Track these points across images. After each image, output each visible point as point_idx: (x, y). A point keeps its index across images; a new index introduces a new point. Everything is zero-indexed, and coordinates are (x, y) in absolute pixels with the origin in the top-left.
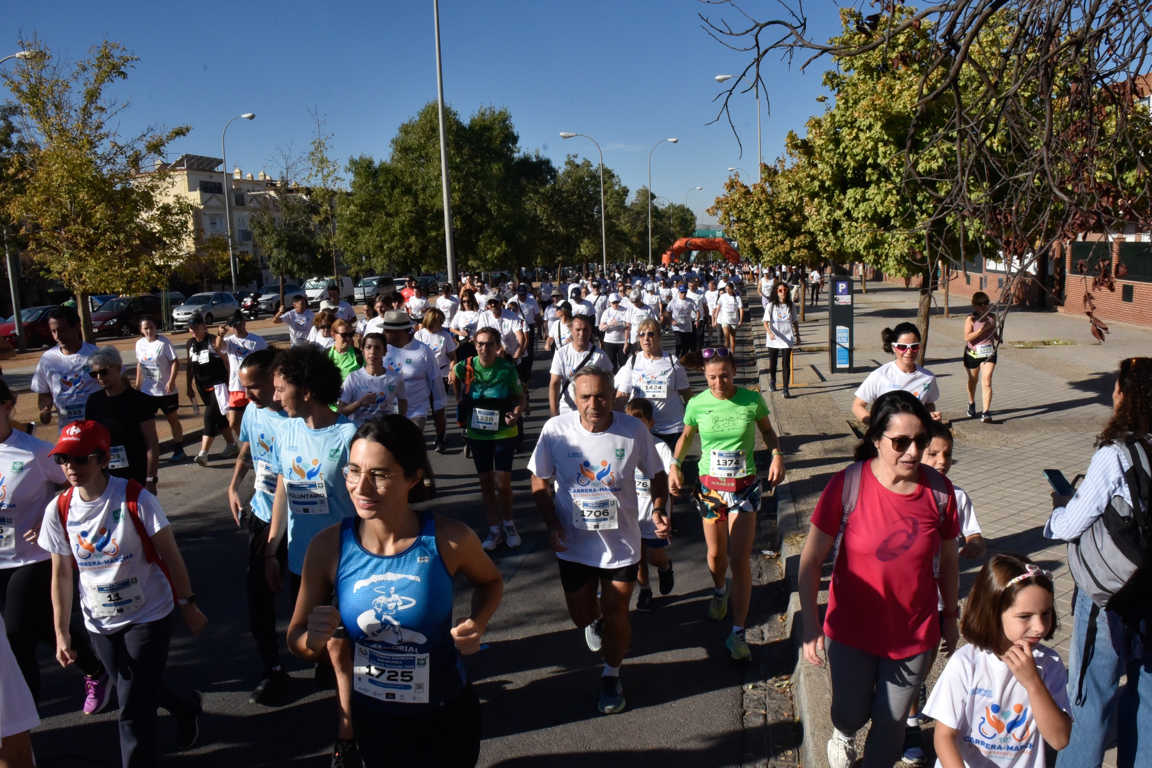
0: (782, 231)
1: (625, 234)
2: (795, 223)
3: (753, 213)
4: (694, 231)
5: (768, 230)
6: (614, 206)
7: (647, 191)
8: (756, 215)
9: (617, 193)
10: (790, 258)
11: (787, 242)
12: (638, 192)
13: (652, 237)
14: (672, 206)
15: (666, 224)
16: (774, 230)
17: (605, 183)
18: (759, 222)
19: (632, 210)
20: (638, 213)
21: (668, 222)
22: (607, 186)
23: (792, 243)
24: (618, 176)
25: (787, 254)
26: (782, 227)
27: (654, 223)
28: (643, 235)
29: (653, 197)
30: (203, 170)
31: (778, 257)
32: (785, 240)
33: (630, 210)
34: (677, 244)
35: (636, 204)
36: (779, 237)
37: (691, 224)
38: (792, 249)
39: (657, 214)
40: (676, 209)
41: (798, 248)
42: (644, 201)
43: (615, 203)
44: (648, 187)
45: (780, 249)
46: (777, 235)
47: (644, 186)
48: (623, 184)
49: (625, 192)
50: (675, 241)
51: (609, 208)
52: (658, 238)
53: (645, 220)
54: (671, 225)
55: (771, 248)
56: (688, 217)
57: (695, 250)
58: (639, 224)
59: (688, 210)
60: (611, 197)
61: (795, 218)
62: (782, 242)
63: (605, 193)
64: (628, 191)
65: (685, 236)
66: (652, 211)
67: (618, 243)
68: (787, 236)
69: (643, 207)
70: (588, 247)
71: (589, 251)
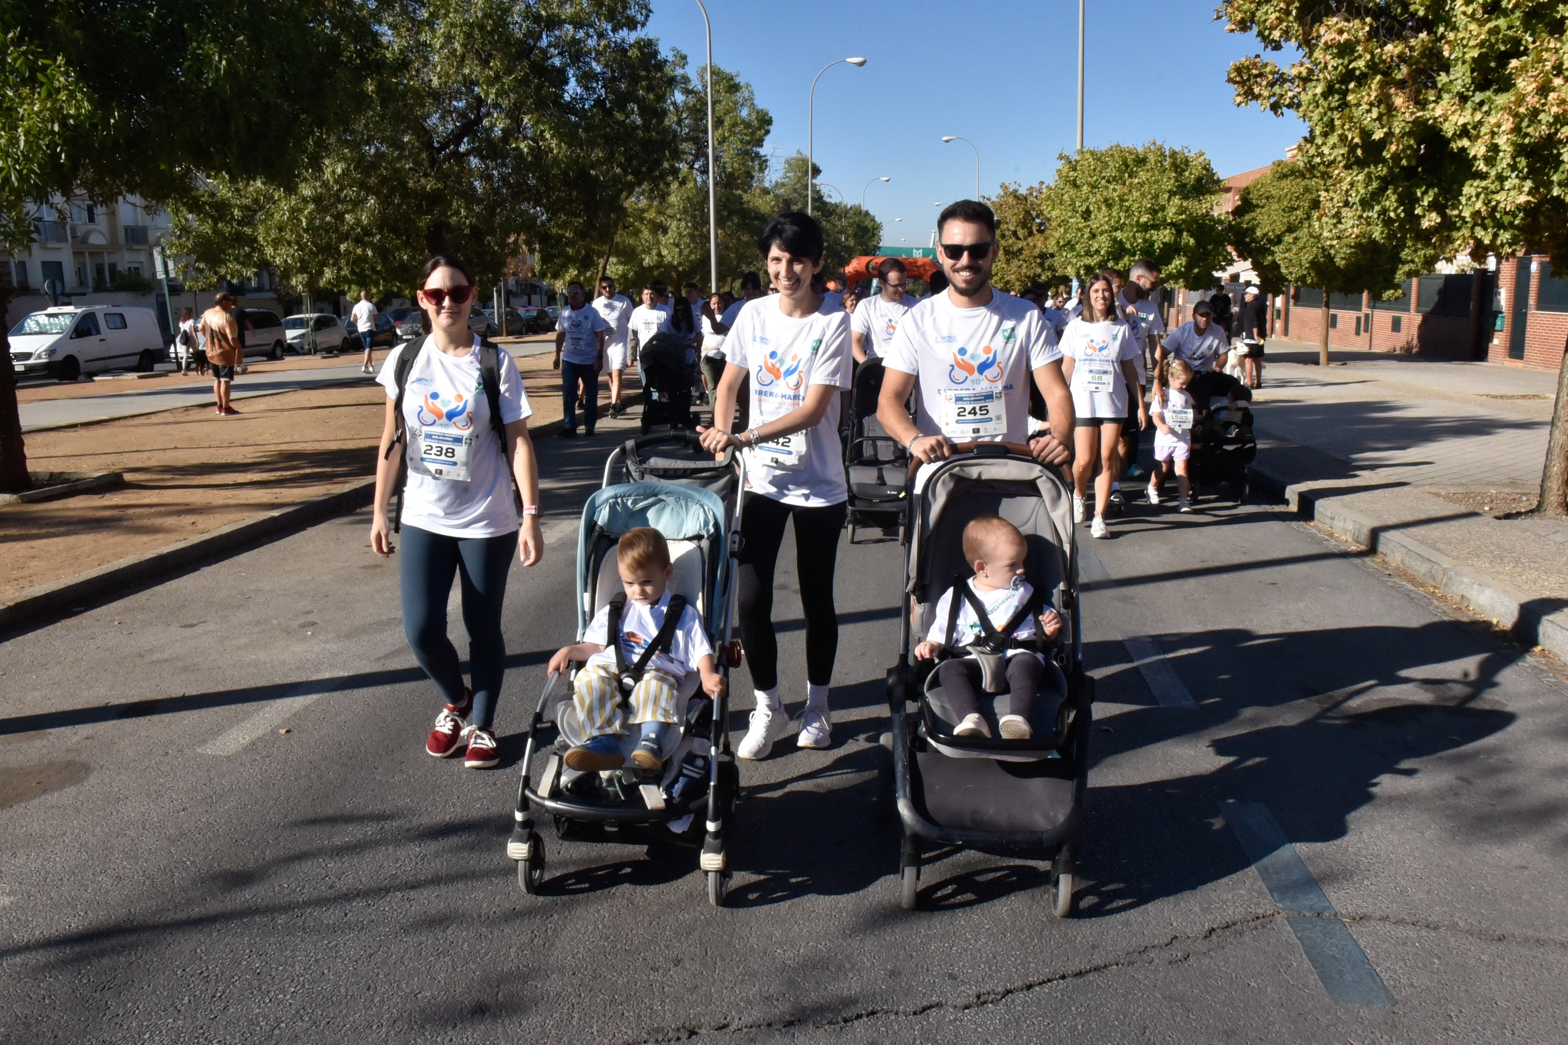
4: (878, 246)
6: (738, 154)
7: (805, 161)
9: (747, 125)
12: (788, 162)
15: (835, 226)
17: (716, 101)
19: (777, 195)
20: (788, 201)
21: (839, 224)
22: (720, 107)
24: (748, 85)
29: (816, 171)
33: (772, 194)
34: (851, 267)
35: (783, 185)
37: (873, 236)
39: (821, 205)
40: (850, 209)
42: (799, 180)
43: (739, 146)
47: (799, 152)
48: (759, 105)
49: (765, 122)
50: (849, 260)
51: (724, 160)
54: (843, 230)
56: (868, 223)
59: (867, 214)
60: (731, 132)
63: (718, 121)
64: (769, 122)
65: (866, 254)
66: (813, 199)
69: (795, 190)
70: (677, 245)
71: (681, 252)
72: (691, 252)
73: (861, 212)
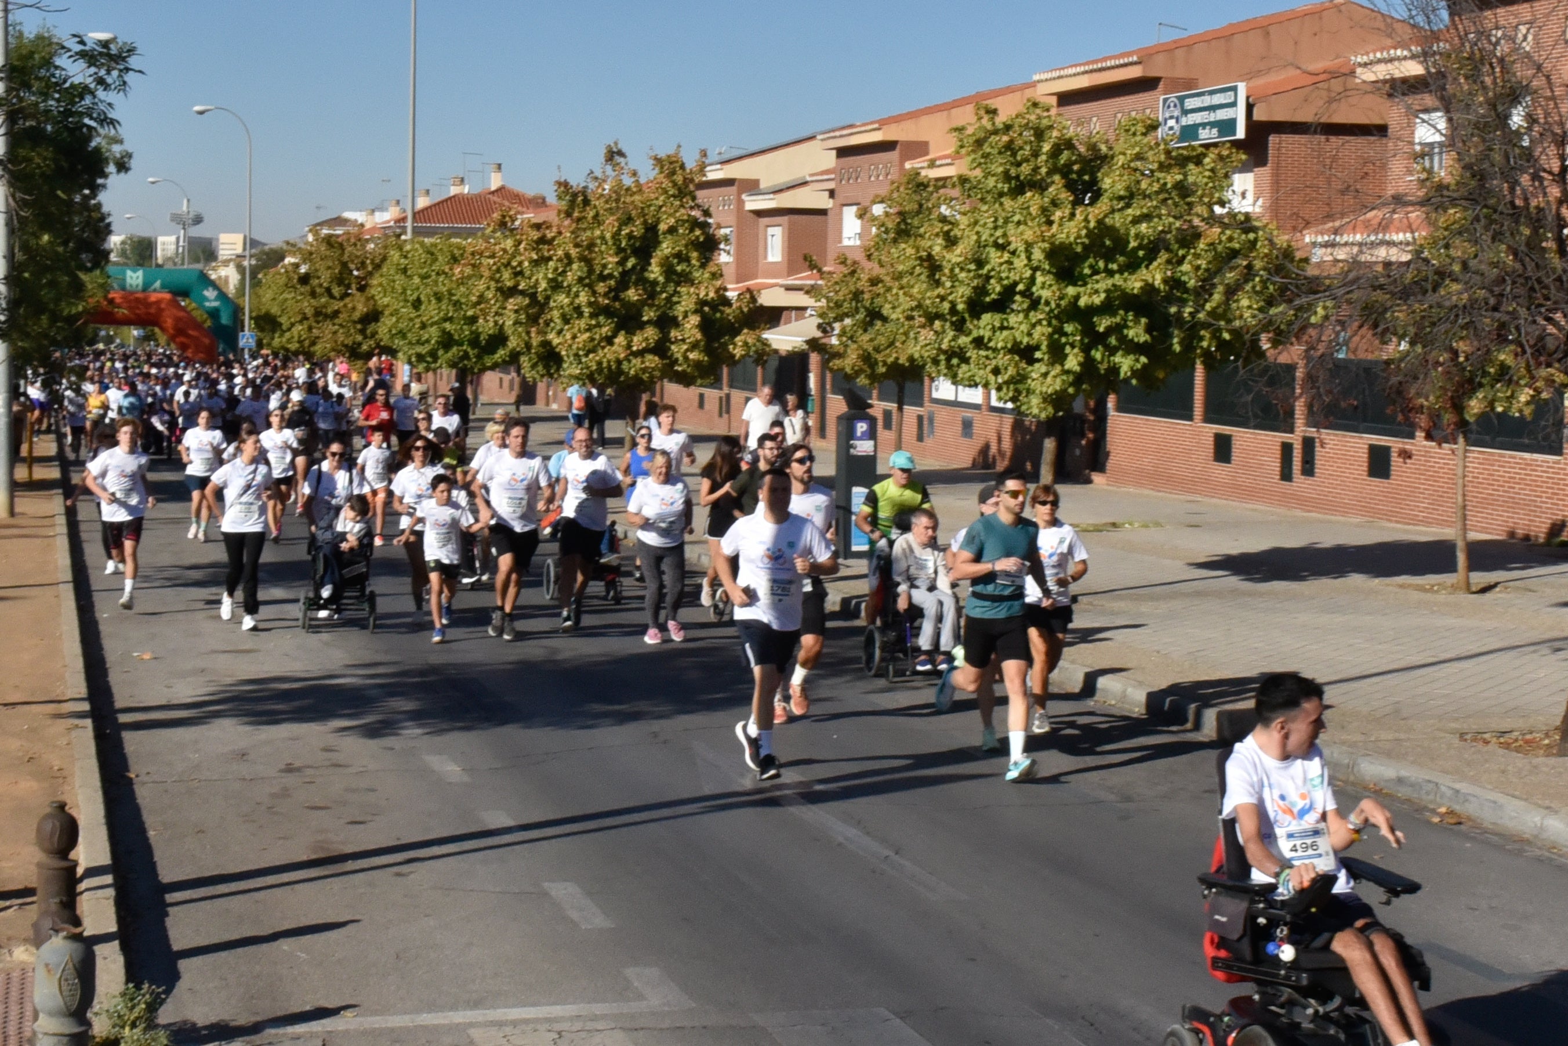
0: (608, 317)
2: (633, 305)
3: (550, 281)
5: (580, 315)
8: (556, 285)
11: (620, 339)
16: (592, 316)
18: (562, 299)
26: (607, 312)
32: (615, 336)
36: (605, 330)
41: (641, 353)
46: (599, 325)
55: (589, 352)
61: (632, 294)
62: (609, 340)
68: (619, 330)
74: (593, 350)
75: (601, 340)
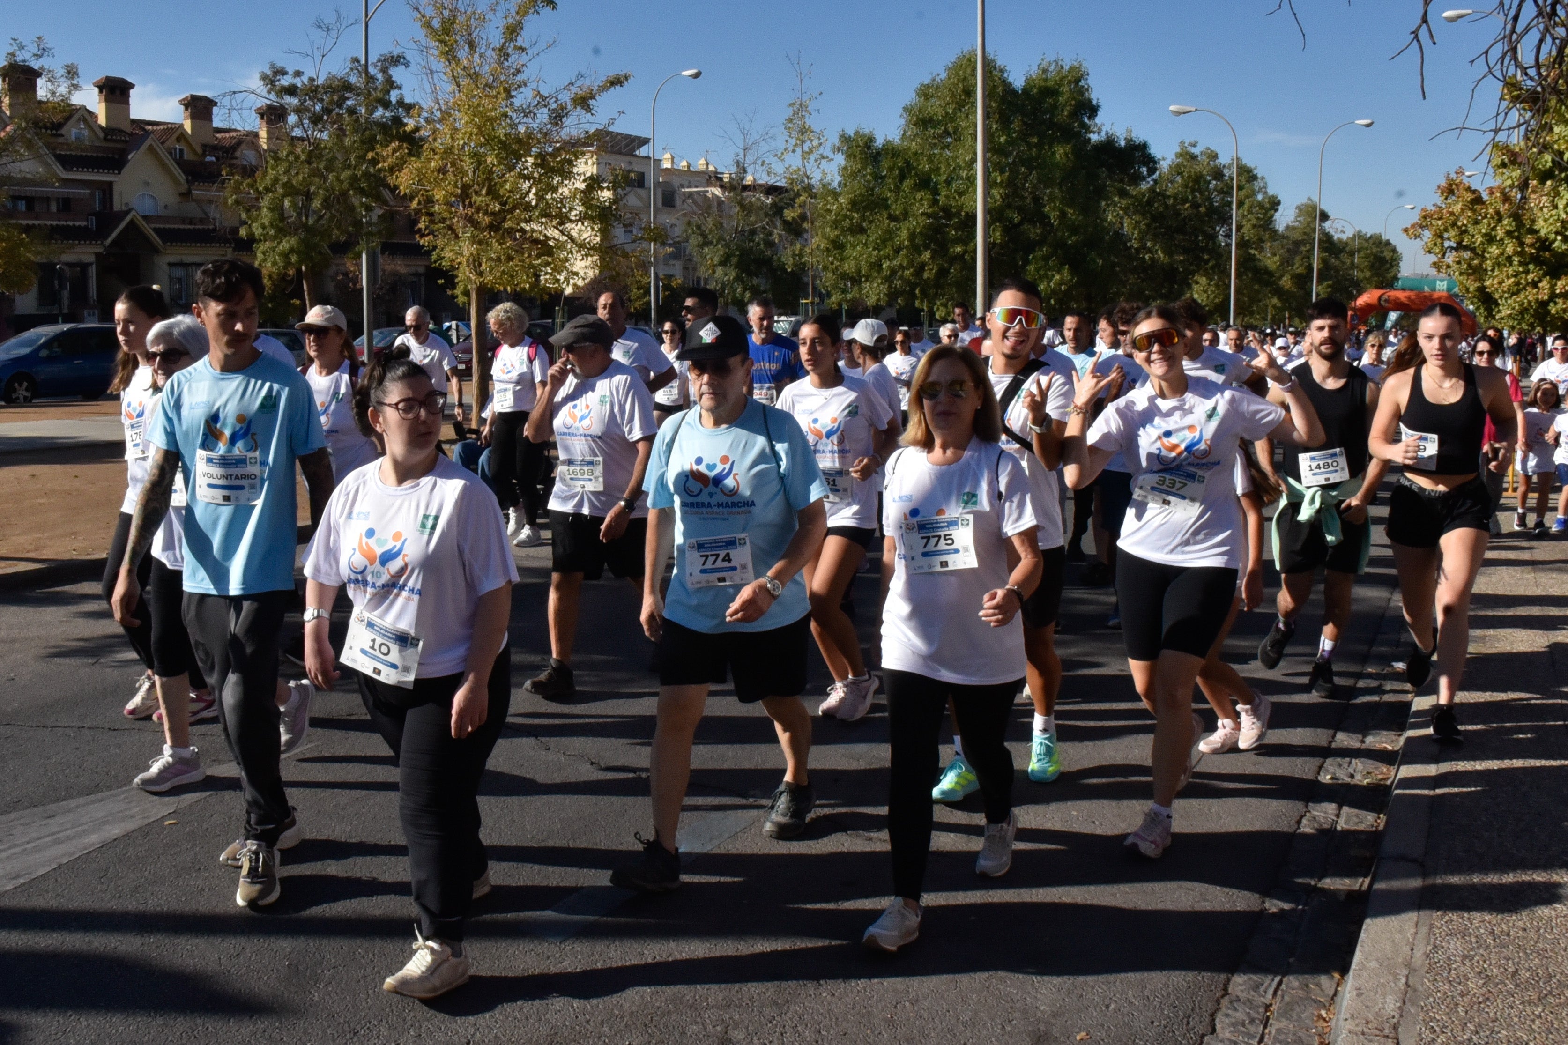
0: (1536, 265)
1: (1270, 274)
3: (1485, 235)
4: (1396, 278)
5: (1511, 264)
6: (1254, 226)
7: (1314, 208)
8: (1490, 239)
9: (1261, 205)
10: (1549, 312)
11: (1544, 284)
12: (1299, 208)
13: (1319, 282)
14: (1359, 235)
15: (1344, 263)
16: (1521, 264)
17: (1240, 188)
18: (1494, 250)
19: (1287, 238)
20: (1297, 243)
21: (1348, 261)
22: (1243, 193)
23: (1553, 287)
24: (1263, 178)
25: (1543, 304)
26: (1536, 260)
27: (1324, 261)
28: (1303, 280)
29: (1324, 217)
30: (620, 153)
31: (1526, 310)
32: (1540, 281)
33: (1283, 237)
34: (1363, 300)
35: (1294, 228)
36: (1530, 277)
37: (1392, 266)
38: (1553, 297)
39: (1329, 245)
40: (1367, 240)
42: (1308, 224)
43: (1254, 221)
44: (1316, 199)
45: (1530, 296)
46: (1527, 272)
47: (1309, 199)
48: (1271, 191)
49: (1275, 204)
50: (1360, 294)
51: (1244, 230)
52: (1329, 286)
53: (1309, 256)
54: (1353, 266)
55: (1513, 294)
56: (1387, 255)
57: (1394, 310)
58: (1297, 260)
59: (1388, 243)
60: (1250, 212)
62: (1535, 284)
63: (1240, 204)
64: (1279, 203)
65: (1378, 287)
66: (1320, 241)
67: (1256, 287)
68: (1545, 275)
69: (1305, 233)
70: (1205, 292)
71: (1208, 297)
72: (1215, 297)
73: (1380, 242)
74: (1517, 293)
75: (1528, 284)
